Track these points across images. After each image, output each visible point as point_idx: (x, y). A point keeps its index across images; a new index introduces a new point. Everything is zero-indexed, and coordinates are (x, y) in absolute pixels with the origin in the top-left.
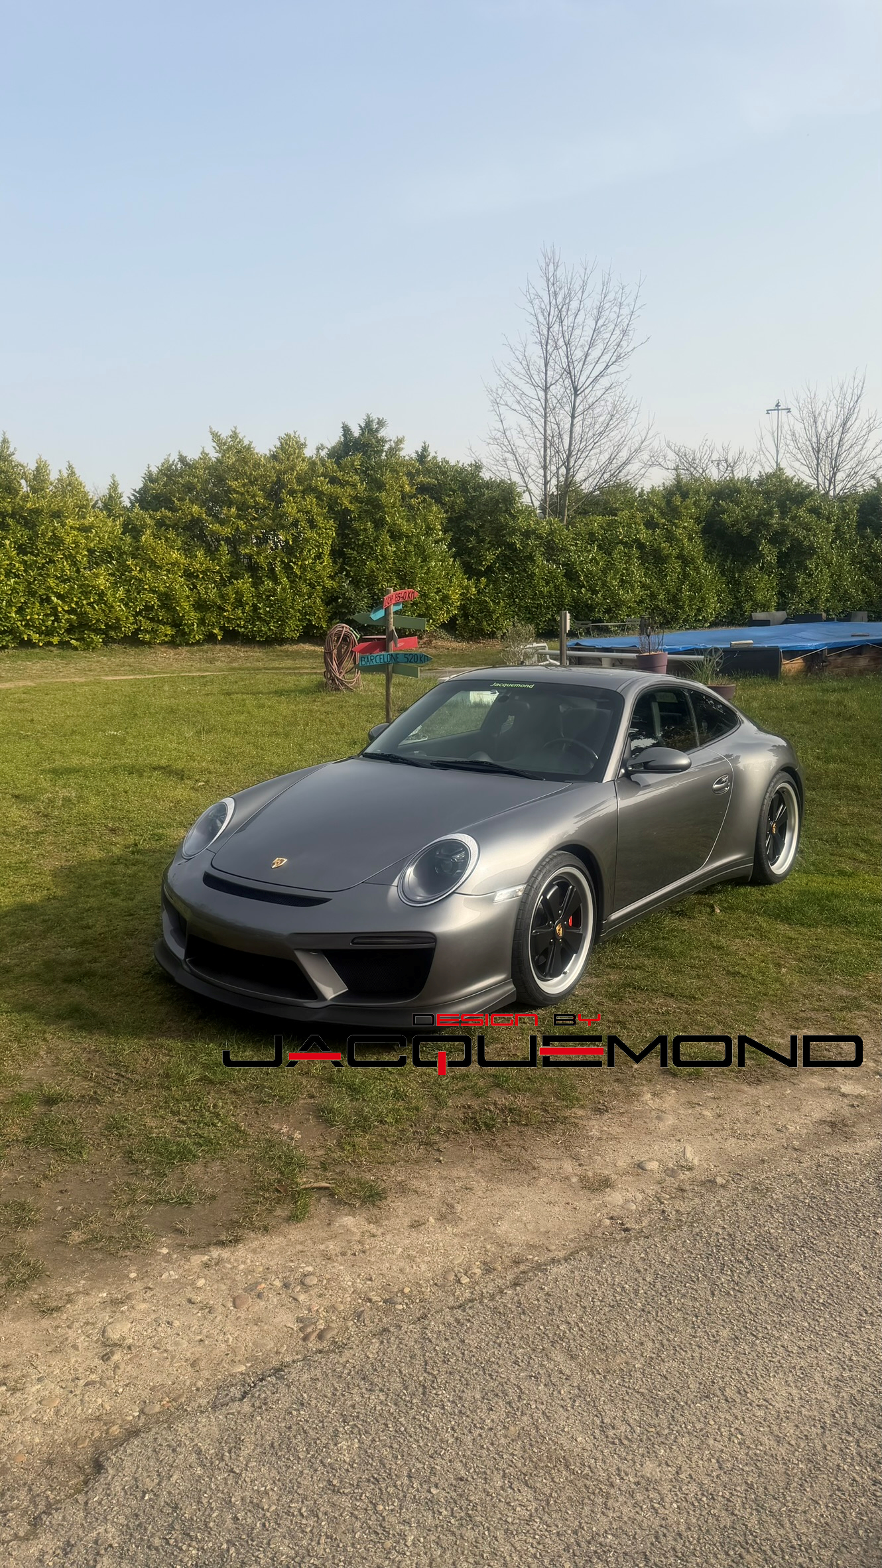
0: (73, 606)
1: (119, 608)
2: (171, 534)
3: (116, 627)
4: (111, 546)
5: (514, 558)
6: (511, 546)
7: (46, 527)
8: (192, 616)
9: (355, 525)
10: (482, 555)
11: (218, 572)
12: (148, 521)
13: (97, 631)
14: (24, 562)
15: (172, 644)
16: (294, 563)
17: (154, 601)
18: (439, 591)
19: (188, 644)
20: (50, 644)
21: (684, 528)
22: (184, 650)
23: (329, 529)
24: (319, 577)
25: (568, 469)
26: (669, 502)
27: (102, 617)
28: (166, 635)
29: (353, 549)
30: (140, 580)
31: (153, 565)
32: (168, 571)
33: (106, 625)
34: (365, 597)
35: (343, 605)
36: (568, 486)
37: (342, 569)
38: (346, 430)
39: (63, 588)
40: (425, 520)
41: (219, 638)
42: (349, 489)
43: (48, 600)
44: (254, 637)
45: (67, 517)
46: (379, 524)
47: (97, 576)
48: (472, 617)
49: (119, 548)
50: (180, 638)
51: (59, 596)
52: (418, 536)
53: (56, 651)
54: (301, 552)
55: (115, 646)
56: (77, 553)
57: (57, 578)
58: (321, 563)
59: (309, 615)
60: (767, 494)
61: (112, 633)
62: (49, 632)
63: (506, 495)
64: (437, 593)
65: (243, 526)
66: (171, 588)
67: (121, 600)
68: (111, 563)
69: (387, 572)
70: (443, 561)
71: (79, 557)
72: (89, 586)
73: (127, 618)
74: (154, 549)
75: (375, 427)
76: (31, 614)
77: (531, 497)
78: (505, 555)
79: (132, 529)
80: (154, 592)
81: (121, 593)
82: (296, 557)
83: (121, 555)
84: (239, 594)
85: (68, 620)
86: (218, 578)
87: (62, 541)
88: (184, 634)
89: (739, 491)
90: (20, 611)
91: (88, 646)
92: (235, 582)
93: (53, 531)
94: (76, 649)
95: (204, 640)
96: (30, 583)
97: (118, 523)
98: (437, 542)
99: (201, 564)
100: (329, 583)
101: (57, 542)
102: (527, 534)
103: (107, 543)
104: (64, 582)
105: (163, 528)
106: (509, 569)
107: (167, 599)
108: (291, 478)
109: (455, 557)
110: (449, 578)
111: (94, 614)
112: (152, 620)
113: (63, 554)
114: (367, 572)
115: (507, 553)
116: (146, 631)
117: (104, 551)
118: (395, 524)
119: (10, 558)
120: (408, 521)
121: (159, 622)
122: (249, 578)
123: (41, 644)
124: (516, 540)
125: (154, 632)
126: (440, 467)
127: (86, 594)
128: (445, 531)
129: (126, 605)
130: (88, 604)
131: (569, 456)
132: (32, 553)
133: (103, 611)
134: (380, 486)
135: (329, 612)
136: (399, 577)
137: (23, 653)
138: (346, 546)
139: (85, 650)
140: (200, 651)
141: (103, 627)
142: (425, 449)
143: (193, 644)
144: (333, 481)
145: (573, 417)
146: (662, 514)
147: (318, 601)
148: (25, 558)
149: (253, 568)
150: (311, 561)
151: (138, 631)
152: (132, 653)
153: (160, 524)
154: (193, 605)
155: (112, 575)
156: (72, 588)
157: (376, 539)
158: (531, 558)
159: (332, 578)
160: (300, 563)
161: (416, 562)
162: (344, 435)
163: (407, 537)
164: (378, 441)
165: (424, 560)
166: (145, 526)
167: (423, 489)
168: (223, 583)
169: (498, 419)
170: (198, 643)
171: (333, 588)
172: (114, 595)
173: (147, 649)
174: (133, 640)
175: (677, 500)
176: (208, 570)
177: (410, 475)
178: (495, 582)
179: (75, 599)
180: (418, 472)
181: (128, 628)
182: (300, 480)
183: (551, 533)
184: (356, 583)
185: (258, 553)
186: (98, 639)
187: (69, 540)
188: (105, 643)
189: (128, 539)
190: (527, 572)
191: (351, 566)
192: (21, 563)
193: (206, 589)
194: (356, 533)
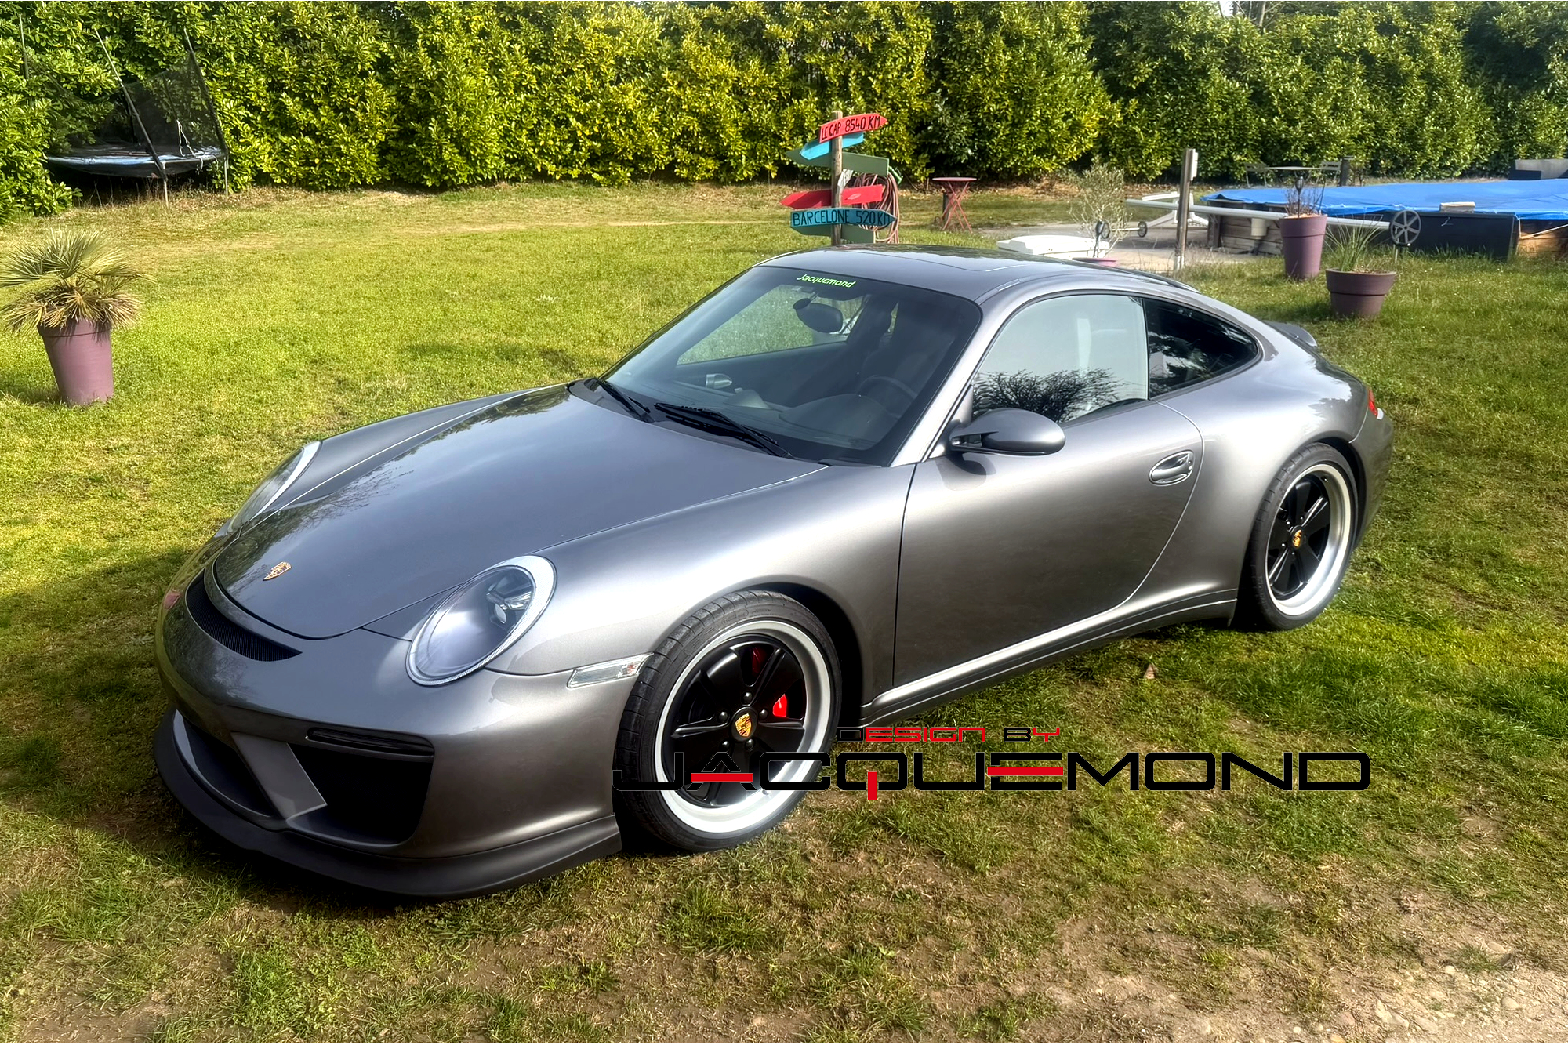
0: (596, 130)
1: (650, 133)
2: (721, 38)
3: (648, 159)
4: (645, 53)
5: (1180, 72)
6: (1177, 56)
7: (564, 27)
8: (740, 147)
9: (959, 25)
10: (1134, 68)
11: (776, 88)
12: (693, 21)
13: (624, 163)
14: (537, 73)
15: (716, 181)
16: (874, 77)
17: (695, 127)
18: (1068, 115)
19: (734, 183)
20: (568, 177)
21: (1437, 34)
22: (728, 191)
23: (923, 29)
24: (905, 96)
27: (629, 144)
28: (708, 171)
29: (954, 58)
30: (678, 98)
31: (695, 80)
32: (713, 87)
33: (635, 155)
34: (964, 124)
35: (933, 135)
37: (937, 85)
39: (582, 108)
40: (1056, 19)
41: (773, 175)
43: (567, 123)
44: (816, 175)
45: (589, 15)
46: (991, 24)
47: (625, 92)
48: (1114, 153)
49: (654, 56)
50: (724, 175)
51: (579, 118)
52: (1043, 41)
53: (574, 186)
54: (884, 62)
55: (646, 183)
56: (601, 61)
57: (577, 94)
58: (909, 77)
59: (889, 147)
61: (643, 166)
62: (568, 163)
64: (1064, 119)
65: (810, 27)
66: (714, 110)
67: (654, 124)
68: (643, 75)
69: (997, 89)
70: (1076, 75)
71: (603, 68)
72: (614, 105)
73: (660, 147)
74: (696, 58)
76: (546, 140)
78: (1167, 68)
79: (673, 32)
80: (694, 114)
81: (654, 114)
82: (876, 69)
83: (656, 66)
84: (800, 118)
85: (590, 149)
86: (775, 97)
87: (582, 47)
88: (730, 169)
90: (532, 135)
91: (614, 182)
92: (795, 102)
93: (572, 34)
94: (598, 184)
95: (755, 178)
96: (544, 100)
97: (655, 23)
98: (1071, 48)
99: (755, 78)
100: (918, 104)
101: (575, 47)
102: (1200, 39)
103: (640, 49)
104: (586, 99)
105: (710, 30)
106: (1172, 89)
107: (710, 124)
109: (1095, 70)
110: (1084, 97)
111: (619, 139)
112: (692, 150)
113: (585, 63)
114: (970, 89)
115: (1170, 65)
116: (685, 165)
117: (636, 60)
118: (1012, 24)
119: (520, 67)
120: (1032, 19)
121: (702, 153)
122: (814, 96)
123: (557, 177)
124: (1184, 48)
125: (693, 165)
127: (611, 115)
128: (1085, 33)
129: (660, 131)
130: (614, 128)
132: (547, 62)
133: (631, 138)
135: (915, 143)
136: (1013, 97)
137: (533, 188)
138: (945, 54)
139: (609, 186)
140: (747, 191)
141: (631, 158)
143: (740, 183)
146: (1406, 14)
147: (902, 128)
148: (539, 68)
149: (821, 85)
150: (895, 74)
151: (672, 165)
152: (664, 192)
153: (708, 24)
154: (742, 132)
155: (645, 91)
156: (594, 107)
157: (985, 44)
158: (1203, 72)
159: (921, 96)
160: (880, 77)
161: (1037, 77)
163: (1029, 41)
165: (1050, 74)
166: (687, 27)
168: (783, 103)
170: (746, 181)
171: (922, 111)
172: (645, 118)
173: (683, 188)
174: (668, 176)
176: (763, 85)
178: (1150, 105)
179: (597, 121)
181: (661, 160)
183: (1236, 38)
184: (953, 104)
185: (827, 64)
186: (626, 173)
187: (590, 45)
188: (634, 178)
189: (666, 44)
190: (1196, 92)
191: (950, 81)
192: (533, 74)
193: (760, 110)
194: (959, 36)
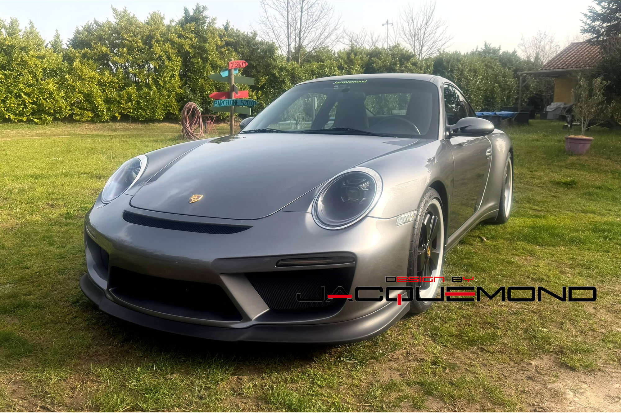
0: (35, 99)
1: (61, 101)
2: (91, 62)
3: (60, 113)
4: (56, 67)
5: (275, 82)
6: (274, 75)
7: (17, 55)
8: (103, 107)
9: (192, 60)
10: (259, 79)
11: (117, 83)
12: (77, 54)
13: (49, 114)
14: (5, 75)
15: (92, 121)
16: (160, 79)
17: (82, 98)
19: (101, 122)
20: (21, 121)
22: (99, 125)
23: (178, 61)
24: (174, 87)
25: (300, 38)
26: (348, 58)
27: (51, 106)
28: (89, 117)
29: (191, 73)
30: (74, 86)
31: (80, 78)
32: (89, 81)
33: (54, 110)
34: (199, 98)
36: (299, 48)
37: (186, 84)
38: (186, 11)
39: (28, 90)
41: (119, 118)
42: (188, 41)
43: (20, 96)
44: (138, 118)
45: (30, 50)
46: (205, 60)
47: (48, 83)
48: (255, 111)
49: (61, 69)
50: (96, 118)
51: (26, 94)
53: (25, 125)
54: (163, 73)
55: (59, 123)
56: (36, 70)
57: (25, 84)
58: (175, 79)
59: (169, 107)
60: (393, 55)
61: (58, 115)
62: (21, 114)
63: (270, 49)
65: (130, 58)
66: (91, 91)
67: (63, 97)
68: (56, 77)
69: (210, 85)
71: (37, 73)
72: (43, 89)
73: (66, 107)
74: (81, 70)
75: (201, 10)
76: (10, 104)
77: (282, 52)
78: (270, 80)
79: (68, 59)
80: (81, 93)
81: (62, 93)
82: (160, 76)
83: (62, 72)
84: (129, 95)
86: (117, 86)
87: (27, 63)
88: (99, 116)
89: (380, 53)
91: (44, 122)
92: (127, 88)
93: (21, 58)
94: (37, 124)
95: (110, 120)
96: (8, 86)
97: (60, 55)
99: (108, 78)
100: (179, 90)
101: (24, 64)
102: (281, 69)
103: (54, 66)
104: (29, 86)
105: (86, 59)
106: (273, 87)
107: (89, 97)
108: (157, 33)
111: (47, 104)
112: (81, 108)
113: (28, 71)
114: (200, 85)
115: (272, 78)
116: (78, 115)
117: (52, 70)
118: (214, 60)
120: (220, 59)
121: (86, 109)
122: (134, 86)
123: (16, 121)
124: (276, 72)
125: (82, 115)
126: (236, 33)
127: (42, 93)
129: (65, 100)
130: (43, 99)
131: (300, 31)
132: (9, 70)
133: (52, 103)
134: (205, 40)
135: (179, 106)
137: (5, 125)
138: (187, 71)
139: (42, 124)
140: (108, 125)
141: (52, 112)
142: (227, 24)
143: (104, 122)
144: (180, 36)
145: (302, 12)
146: (346, 63)
147: (173, 100)
148: (5, 72)
150: (168, 78)
151: (71, 115)
152: (69, 126)
153: (84, 56)
154: (104, 100)
155: (57, 83)
156: (34, 90)
157: (203, 68)
158: (283, 82)
159: (180, 88)
160: (163, 79)
162: (185, 13)
163: (220, 67)
164: (203, 17)
166: (75, 57)
167: (227, 44)
168: (122, 89)
169: (264, 11)
170: (107, 121)
171: (181, 93)
172: (58, 94)
173: (78, 125)
174: (70, 119)
175: (352, 56)
176: (111, 81)
177: (221, 36)
178: (266, 93)
179: (36, 96)
180: (224, 35)
181: (67, 112)
182: (162, 35)
183: (293, 69)
184: (193, 90)
185: (140, 73)
186: (49, 119)
187: (31, 63)
188: (54, 121)
189: (66, 64)
190: (282, 89)
191: (191, 82)
192: (3, 75)
193: (111, 92)
194: (193, 64)
